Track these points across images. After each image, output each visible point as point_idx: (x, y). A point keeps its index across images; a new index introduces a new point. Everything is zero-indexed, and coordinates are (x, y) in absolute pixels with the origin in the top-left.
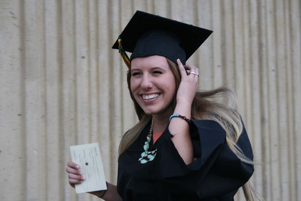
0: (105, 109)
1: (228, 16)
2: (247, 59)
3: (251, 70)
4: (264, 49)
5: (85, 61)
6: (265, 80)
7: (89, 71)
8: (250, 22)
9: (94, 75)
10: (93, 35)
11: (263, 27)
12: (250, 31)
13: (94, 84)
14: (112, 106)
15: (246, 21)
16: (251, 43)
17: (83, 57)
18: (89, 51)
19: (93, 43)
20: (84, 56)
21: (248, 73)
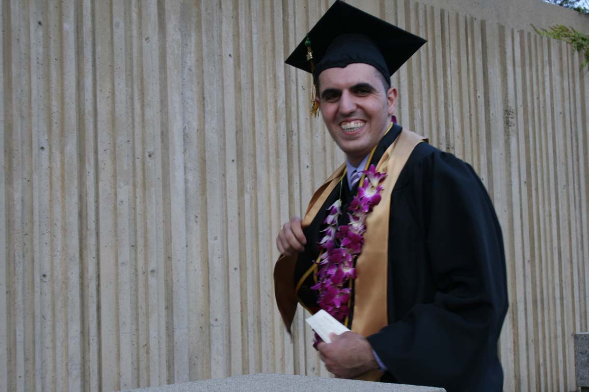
0: (74, 219)
1: (246, 94)
2: (272, 151)
3: (278, 166)
4: (295, 138)
5: (45, 153)
6: (296, 179)
7: (50, 168)
8: (276, 102)
9: (57, 172)
10: (56, 118)
11: (294, 109)
12: (276, 113)
13: (57, 185)
14: (82, 216)
15: (270, 100)
16: (277, 129)
17: (42, 148)
18: (49, 140)
19: (56, 129)
20: (43, 146)
21: (273, 170)
